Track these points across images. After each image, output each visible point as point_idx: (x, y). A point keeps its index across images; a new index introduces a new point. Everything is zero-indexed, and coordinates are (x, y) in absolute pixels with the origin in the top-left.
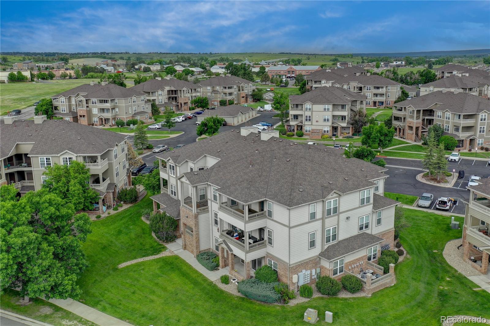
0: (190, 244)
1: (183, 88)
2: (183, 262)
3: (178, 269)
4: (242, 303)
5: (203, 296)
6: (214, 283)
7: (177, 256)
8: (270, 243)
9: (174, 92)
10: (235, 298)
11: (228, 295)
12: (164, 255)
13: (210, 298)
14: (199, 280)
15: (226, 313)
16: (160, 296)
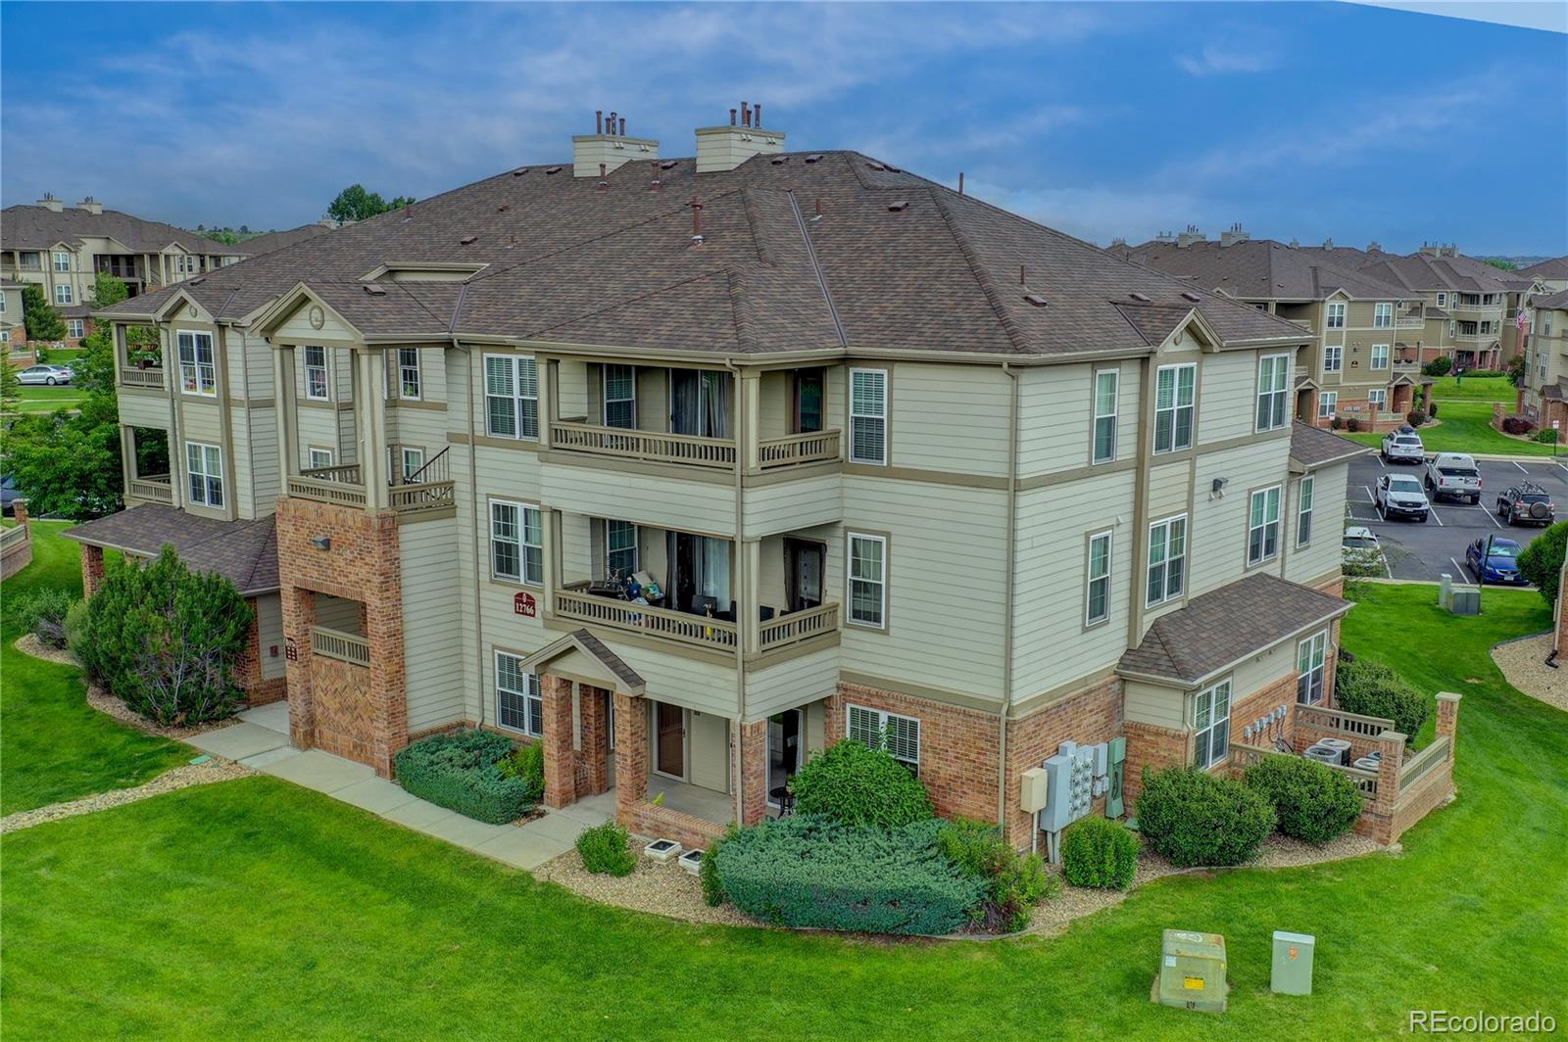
0: (344, 709)
1: (163, 245)
2: (313, 800)
3: (291, 838)
4: (751, 957)
5: (491, 953)
6: (539, 878)
7: (264, 778)
8: (867, 615)
9: (123, 266)
10: (702, 936)
11: (649, 928)
12: (181, 784)
13: (543, 960)
14: (443, 873)
15: (672, 1027)
16: (194, 990)
